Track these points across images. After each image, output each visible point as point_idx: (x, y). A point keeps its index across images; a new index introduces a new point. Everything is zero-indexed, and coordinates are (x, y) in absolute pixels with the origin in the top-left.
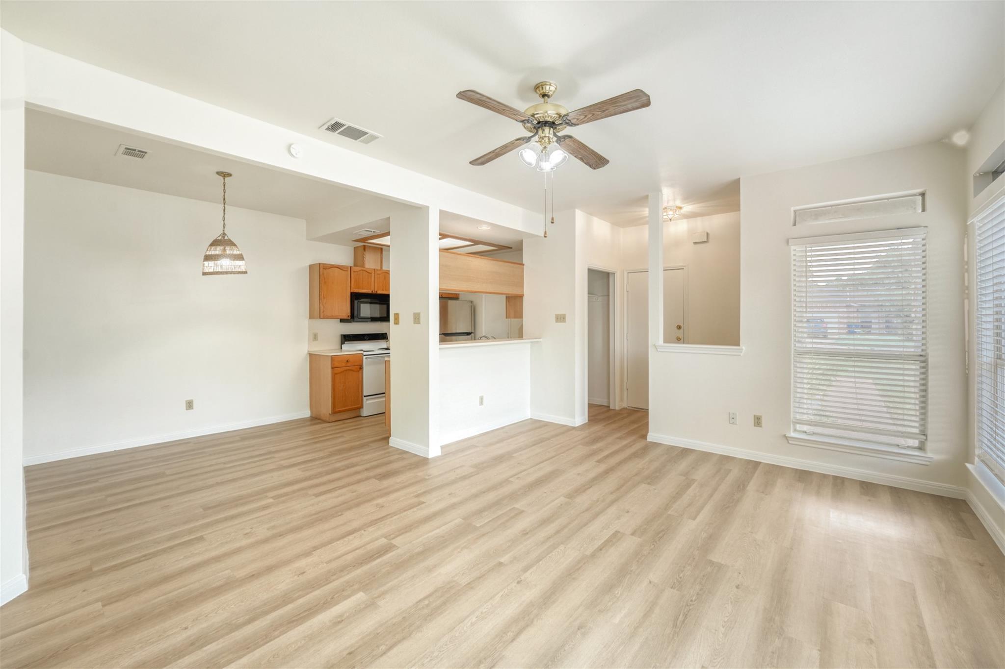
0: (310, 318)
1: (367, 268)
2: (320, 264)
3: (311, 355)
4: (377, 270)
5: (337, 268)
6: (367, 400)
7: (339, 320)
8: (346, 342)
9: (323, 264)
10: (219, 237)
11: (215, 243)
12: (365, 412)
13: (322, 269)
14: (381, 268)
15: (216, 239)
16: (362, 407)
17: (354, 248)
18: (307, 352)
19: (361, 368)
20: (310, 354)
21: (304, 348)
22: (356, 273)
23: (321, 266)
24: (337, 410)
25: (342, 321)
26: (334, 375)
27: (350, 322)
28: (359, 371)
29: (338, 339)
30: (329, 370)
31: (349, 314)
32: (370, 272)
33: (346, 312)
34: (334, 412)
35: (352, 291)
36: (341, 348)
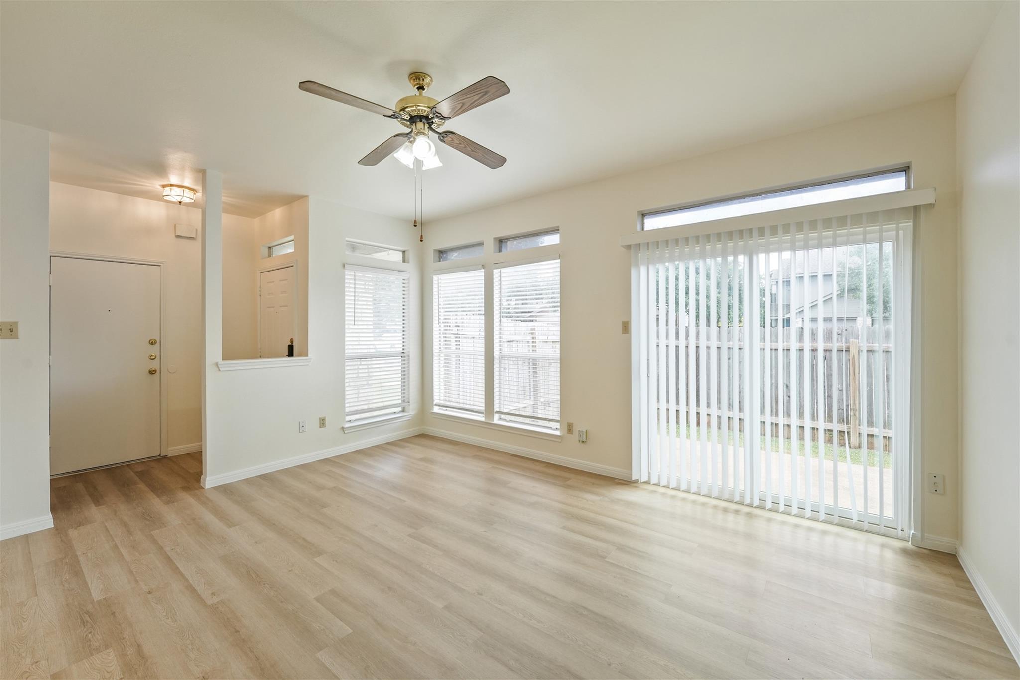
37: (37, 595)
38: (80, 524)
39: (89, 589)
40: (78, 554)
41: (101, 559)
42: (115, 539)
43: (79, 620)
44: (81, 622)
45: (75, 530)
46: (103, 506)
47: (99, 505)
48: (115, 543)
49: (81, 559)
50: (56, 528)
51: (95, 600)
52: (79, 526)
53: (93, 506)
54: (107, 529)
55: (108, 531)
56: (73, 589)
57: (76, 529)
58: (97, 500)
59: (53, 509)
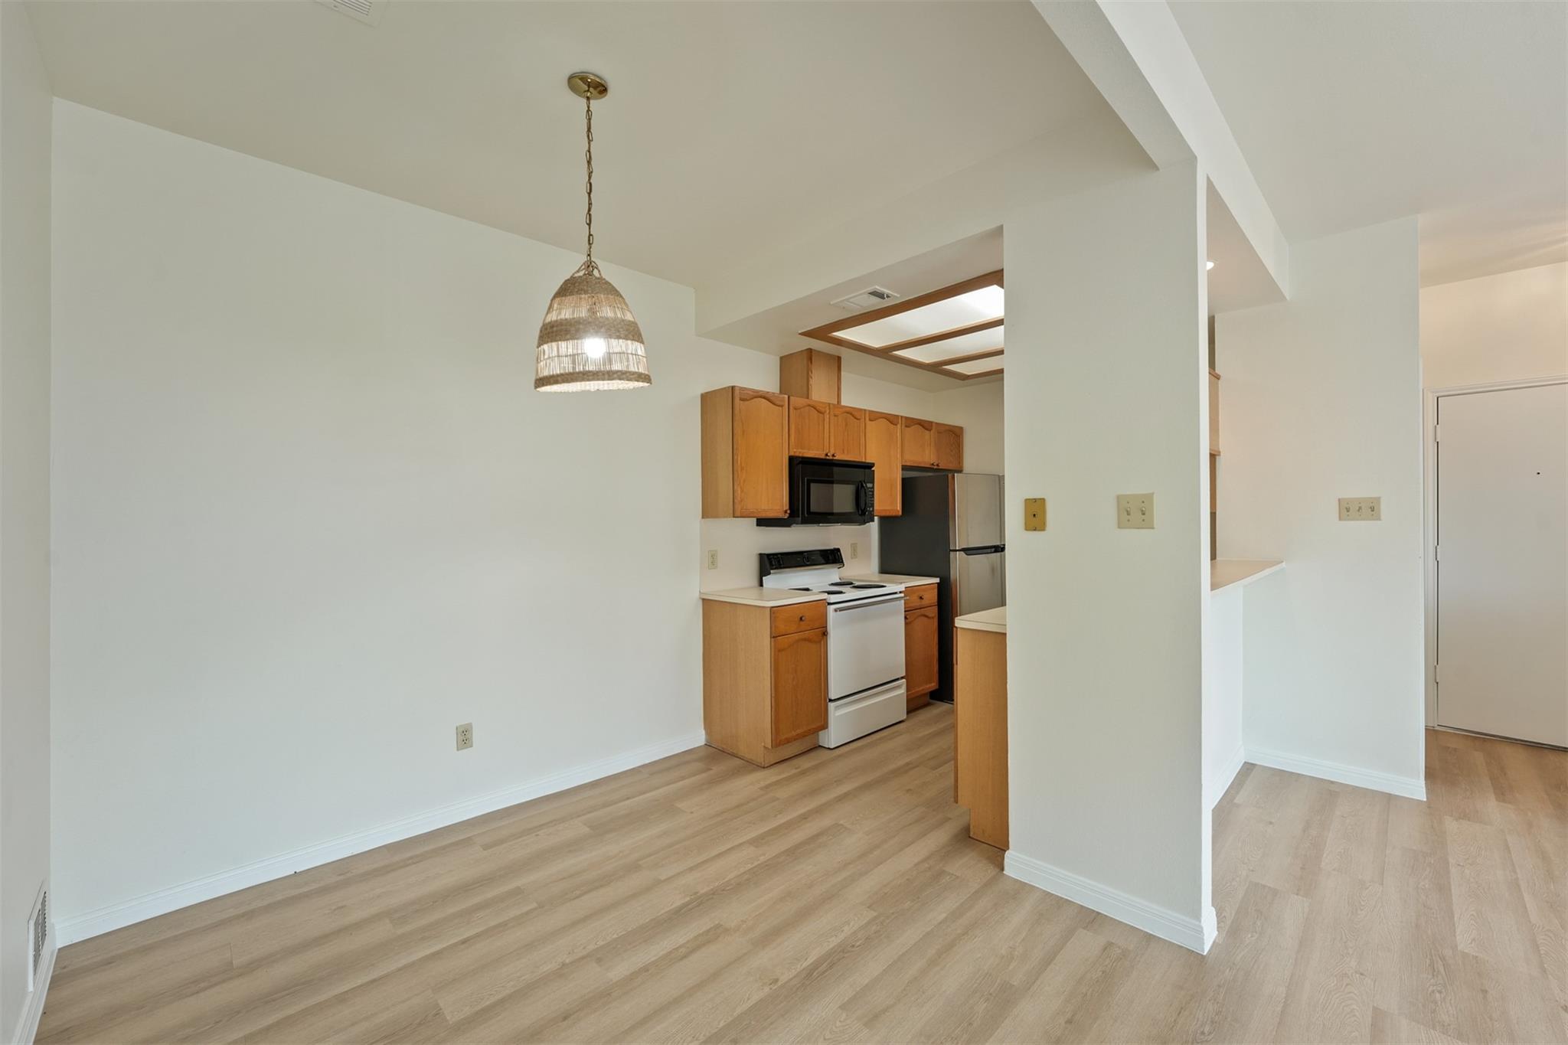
0: (703, 517)
1: (815, 401)
2: (733, 388)
3: (707, 603)
4: (834, 405)
5: (764, 398)
6: (837, 708)
7: (755, 520)
8: (772, 571)
9: (742, 389)
10: (578, 271)
11: (569, 289)
12: (834, 735)
13: (737, 400)
14: (839, 401)
15: (572, 278)
16: (824, 726)
17: (781, 358)
18: (697, 595)
19: (825, 634)
20: (703, 600)
21: (692, 588)
22: (799, 411)
23: (737, 392)
24: (783, 737)
25: (762, 522)
26: (777, 652)
27: (789, 525)
28: (820, 642)
29: (753, 566)
30: (766, 641)
31: (786, 506)
32: (823, 410)
33: (778, 501)
34: (778, 742)
35: (792, 454)
36: (761, 585)
37: (1382, 884)
38: (1464, 816)
39: (1454, 925)
40: (1451, 861)
41: (1486, 890)
42: (1518, 871)
43: (1428, 961)
44: (1429, 965)
45: (1455, 821)
46: (1510, 806)
47: (1504, 801)
48: (1517, 879)
49: (1454, 871)
50: (1429, 804)
51: (1459, 948)
52: (1463, 819)
53: (1492, 797)
54: (1507, 847)
55: (1510, 852)
56: (1431, 909)
57: (1457, 820)
58: (1503, 791)
59: (1430, 774)
